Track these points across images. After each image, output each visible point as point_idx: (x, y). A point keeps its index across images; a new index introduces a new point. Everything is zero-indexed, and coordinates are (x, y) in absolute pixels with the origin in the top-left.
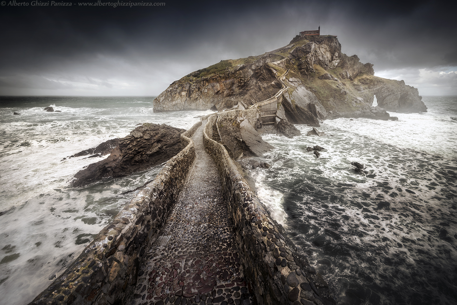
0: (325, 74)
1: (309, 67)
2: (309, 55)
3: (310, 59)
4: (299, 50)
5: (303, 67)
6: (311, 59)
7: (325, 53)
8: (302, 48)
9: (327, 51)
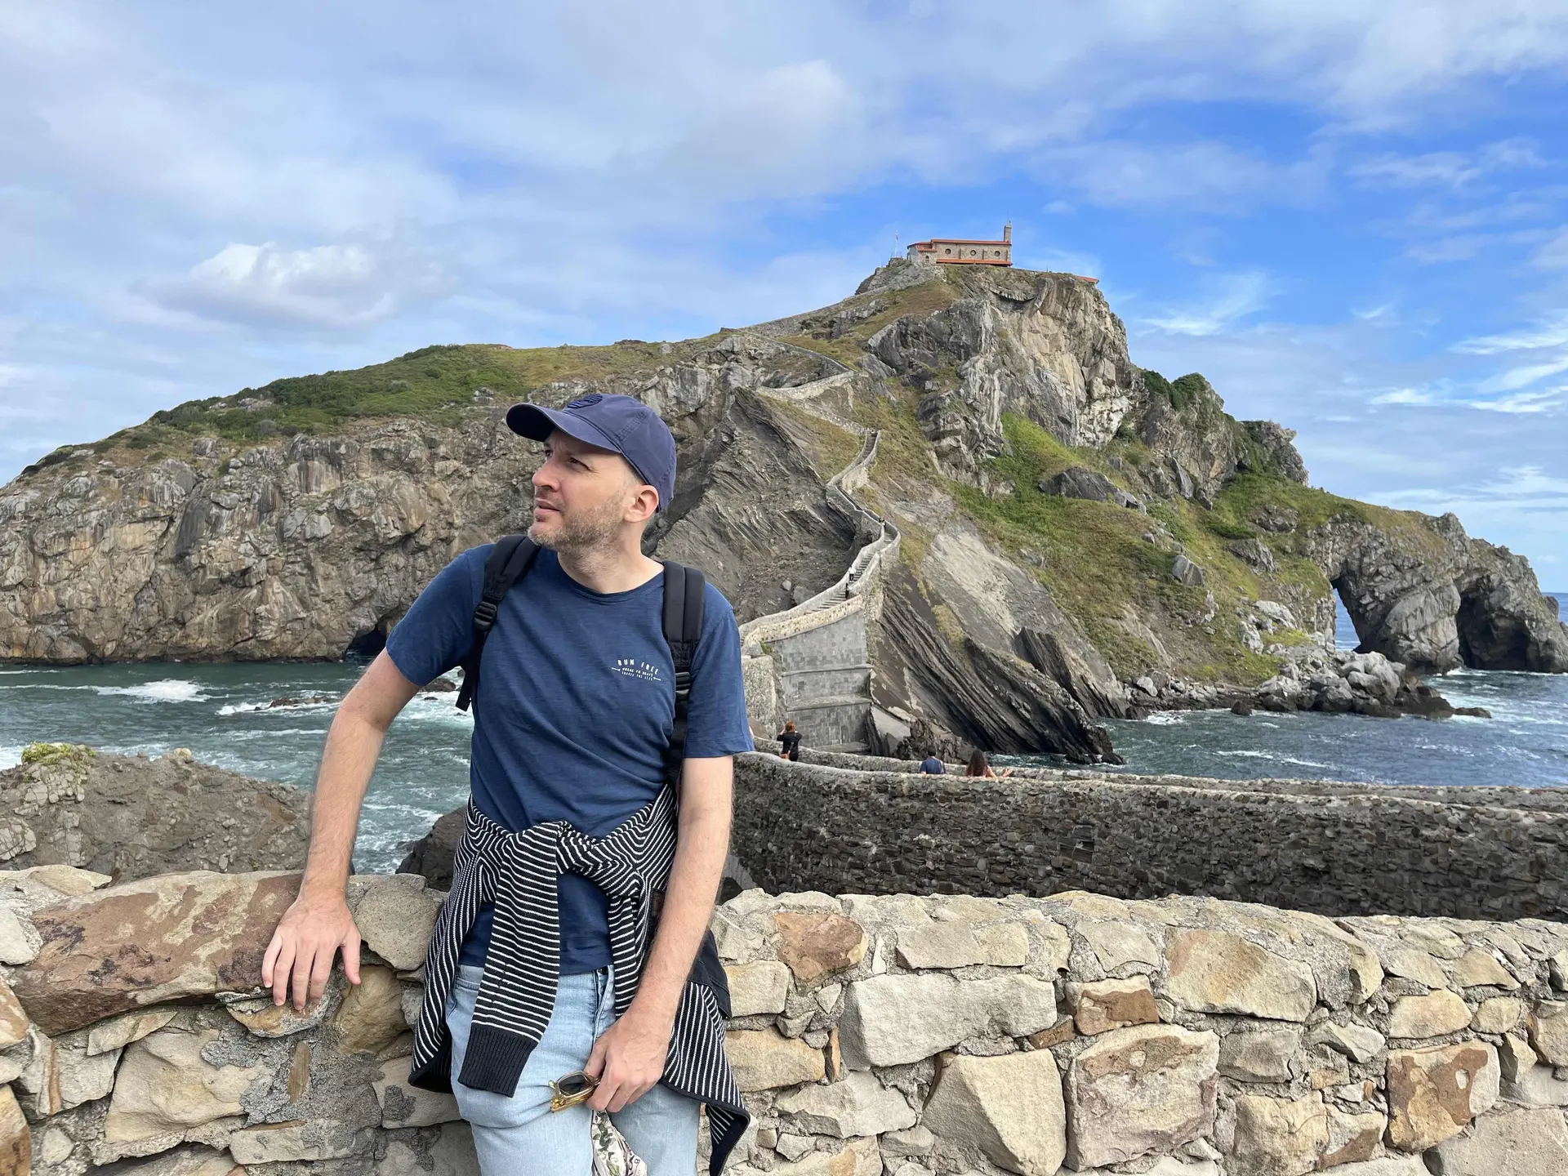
0: (1068, 471)
1: (982, 428)
2: (977, 367)
3: (981, 388)
4: (916, 335)
5: (948, 427)
6: (987, 385)
7: (1051, 362)
8: (929, 325)
9: (1059, 349)
